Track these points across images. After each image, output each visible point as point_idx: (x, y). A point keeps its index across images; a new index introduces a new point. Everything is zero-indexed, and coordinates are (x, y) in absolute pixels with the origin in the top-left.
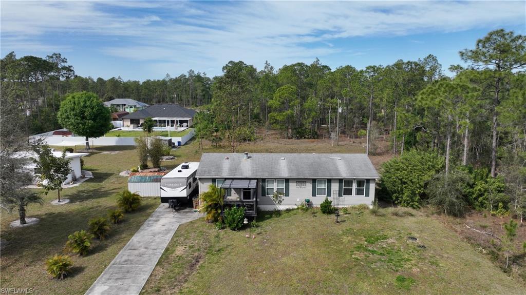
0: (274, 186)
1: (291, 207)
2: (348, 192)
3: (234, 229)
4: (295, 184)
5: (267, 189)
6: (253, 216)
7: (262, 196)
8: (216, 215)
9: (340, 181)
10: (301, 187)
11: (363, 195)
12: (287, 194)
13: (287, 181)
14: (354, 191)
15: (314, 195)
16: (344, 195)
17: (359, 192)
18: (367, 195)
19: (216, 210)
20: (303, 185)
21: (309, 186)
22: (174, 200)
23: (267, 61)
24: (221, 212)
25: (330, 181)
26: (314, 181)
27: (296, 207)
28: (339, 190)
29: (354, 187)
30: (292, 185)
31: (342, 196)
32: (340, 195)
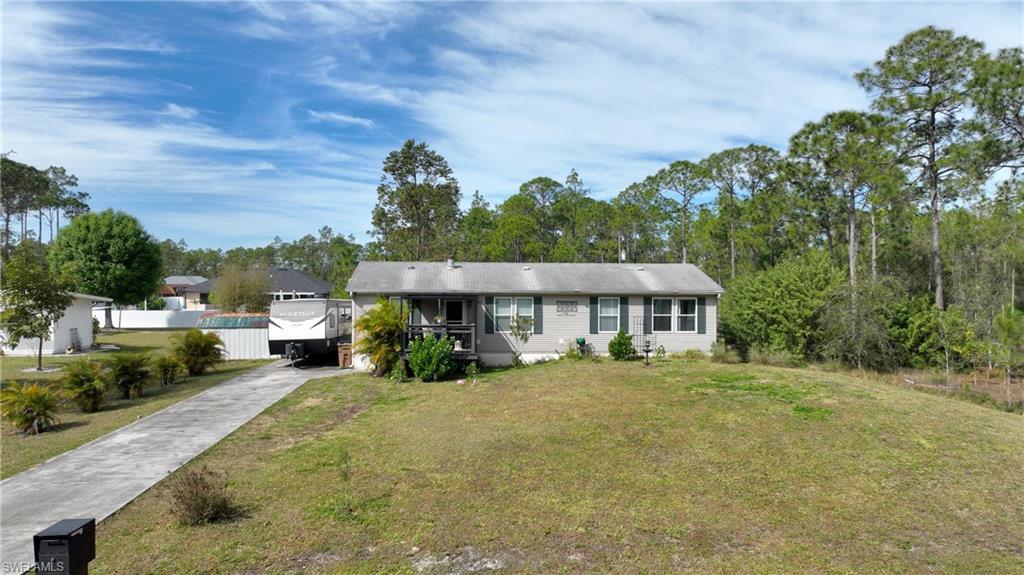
0: (511, 311)
1: (546, 357)
2: (663, 324)
3: (428, 379)
4: (556, 307)
5: (497, 317)
6: (470, 358)
7: (487, 332)
8: (391, 356)
9: (647, 299)
10: (567, 315)
11: (694, 330)
12: (539, 330)
13: (538, 299)
14: (674, 323)
15: (593, 330)
16: (655, 330)
17: (686, 325)
18: (702, 330)
19: (392, 345)
20: (572, 310)
21: (584, 311)
22: (298, 345)
23: (477, 192)
24: (402, 351)
25: (624, 300)
26: (593, 300)
27: (556, 357)
28: (645, 317)
29: (675, 312)
30: (549, 311)
31: (651, 333)
32: (647, 331)
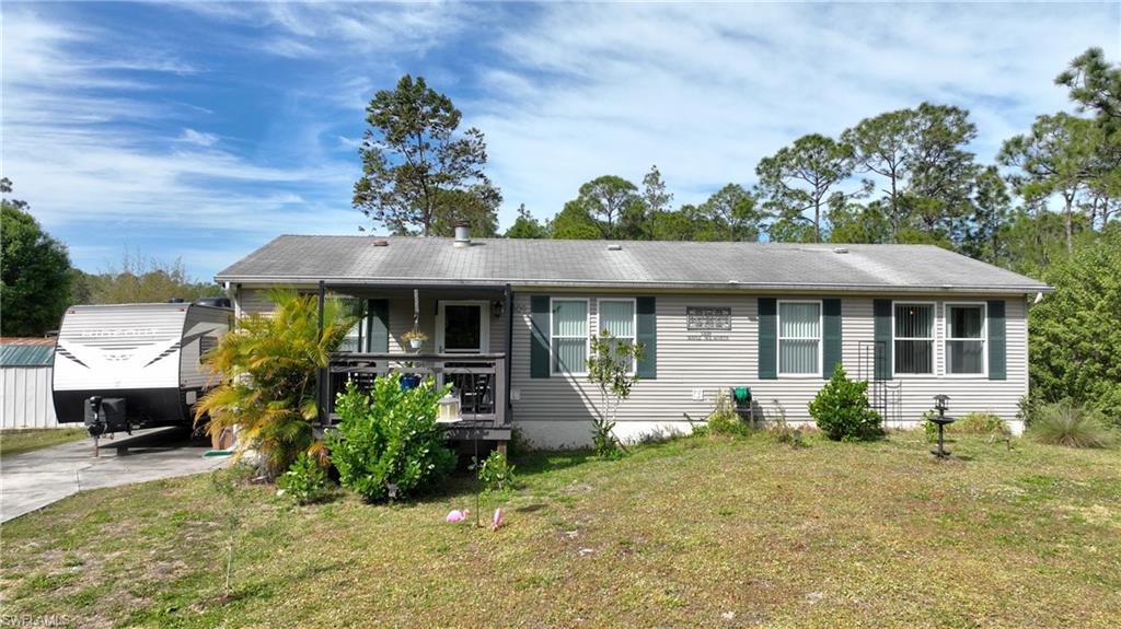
0: (582, 330)
1: (664, 428)
2: (915, 359)
3: (377, 498)
4: (682, 321)
5: (557, 341)
7: (534, 375)
8: (292, 431)
9: (880, 303)
10: (708, 337)
11: (978, 369)
12: (648, 370)
13: (647, 302)
14: (940, 356)
15: (767, 369)
16: (897, 371)
17: (962, 360)
18: (998, 371)
19: (296, 404)
20: (719, 327)
21: (745, 329)
22: (112, 401)
24: (321, 418)
25: (833, 304)
26: (766, 304)
27: (686, 429)
28: (877, 342)
29: (940, 331)
30: (671, 328)
31: (891, 379)
32: (882, 373)
